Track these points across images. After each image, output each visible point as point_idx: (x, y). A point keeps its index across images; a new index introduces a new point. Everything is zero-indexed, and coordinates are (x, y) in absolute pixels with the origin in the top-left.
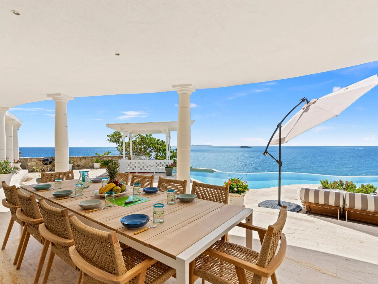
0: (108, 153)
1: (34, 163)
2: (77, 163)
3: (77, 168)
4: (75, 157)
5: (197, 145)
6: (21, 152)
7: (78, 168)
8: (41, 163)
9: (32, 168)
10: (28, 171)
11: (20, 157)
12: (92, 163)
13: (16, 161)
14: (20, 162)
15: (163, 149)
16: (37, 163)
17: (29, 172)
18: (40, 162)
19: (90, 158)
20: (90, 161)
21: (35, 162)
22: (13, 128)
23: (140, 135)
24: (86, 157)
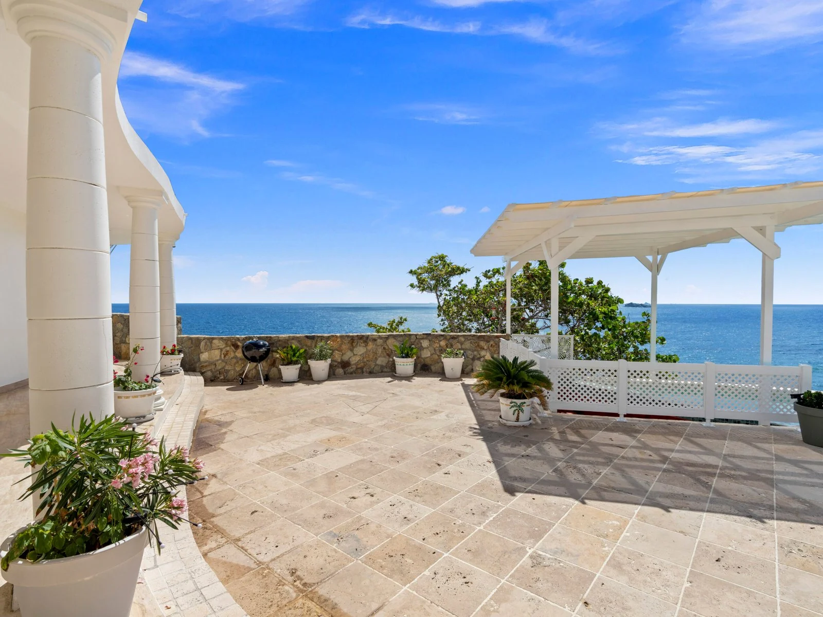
1: (217, 352)
2: (342, 355)
3: (342, 370)
4: (336, 336)
6: (180, 318)
7: (345, 373)
8: (239, 354)
9: (211, 370)
10: (201, 379)
11: (178, 334)
12: (384, 357)
13: (169, 348)
14: (180, 352)
16: (227, 354)
17: (206, 383)
18: (235, 352)
19: (379, 340)
20: (380, 350)
21: (221, 350)
22: (159, 241)
24: (368, 337)
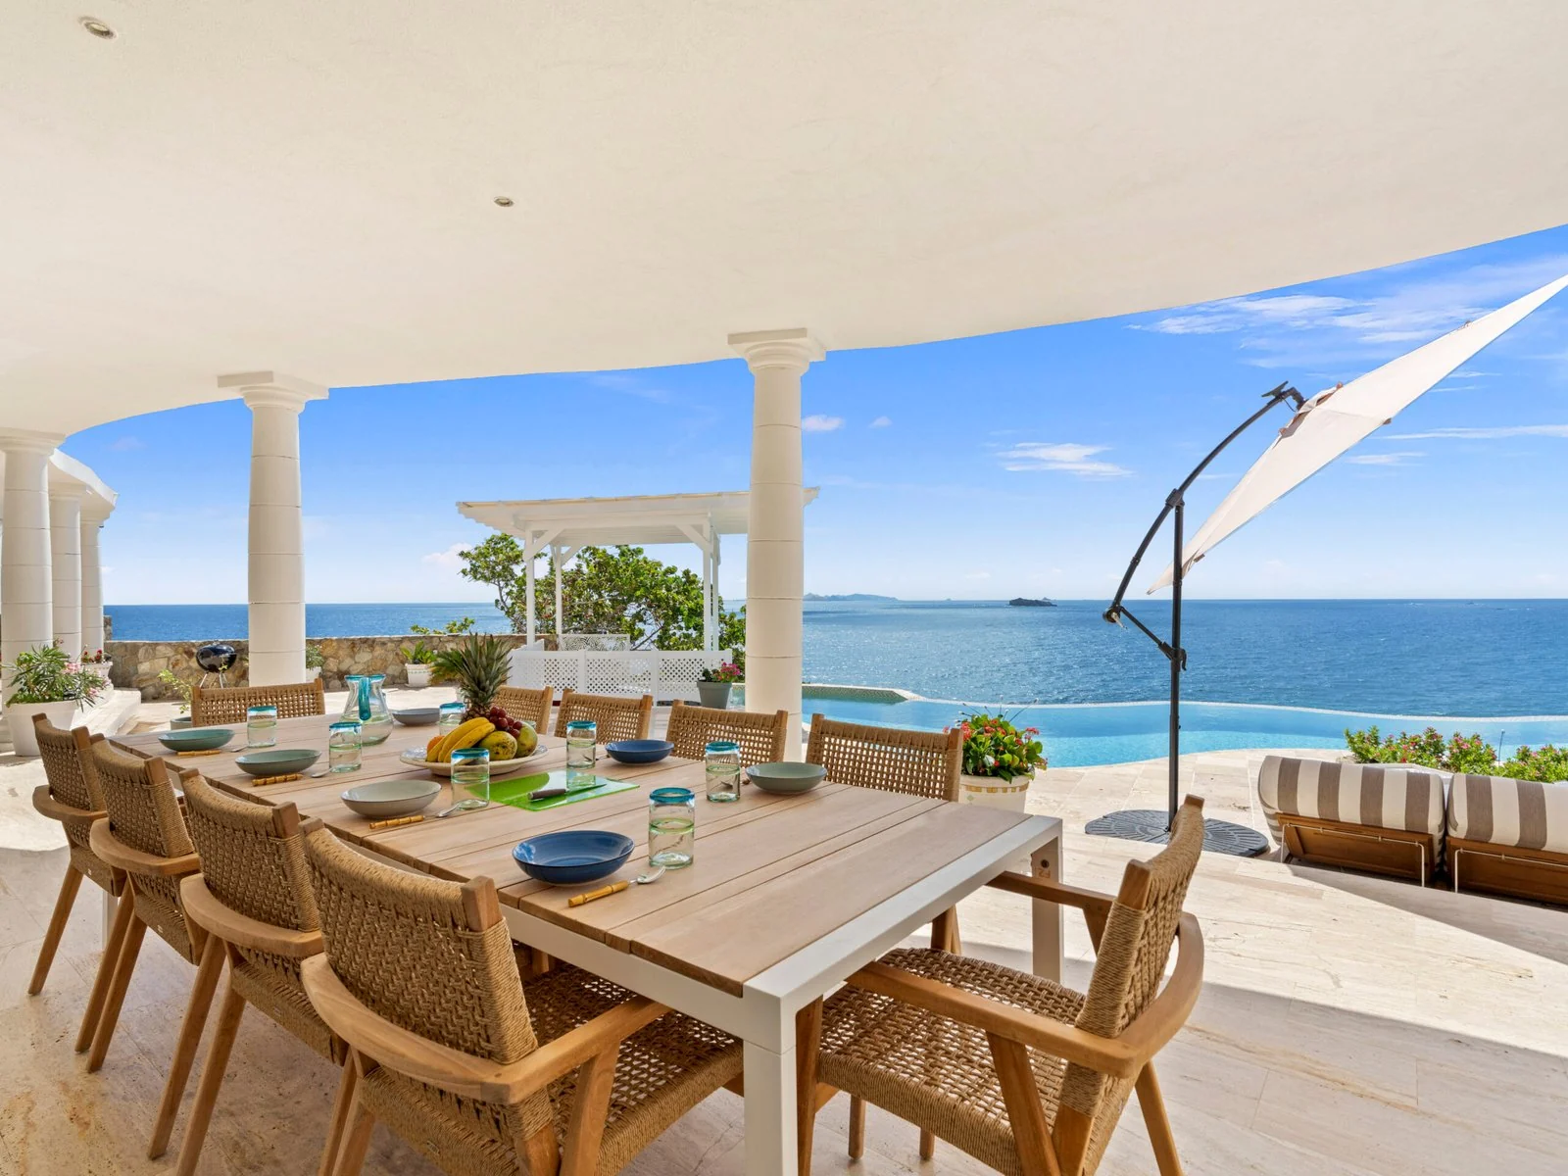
0: (462, 625)
1: (163, 662)
2: (340, 662)
3: (337, 683)
4: (332, 640)
5: (830, 595)
6: (110, 619)
8: (194, 664)
9: (154, 685)
10: (138, 694)
11: (107, 639)
12: (397, 665)
13: (93, 655)
14: (107, 659)
15: (690, 609)
16: (177, 664)
17: (144, 699)
18: (188, 662)
19: (389, 644)
20: (391, 656)
21: (169, 658)
22: (82, 520)
23: (594, 549)
24: (374, 641)
